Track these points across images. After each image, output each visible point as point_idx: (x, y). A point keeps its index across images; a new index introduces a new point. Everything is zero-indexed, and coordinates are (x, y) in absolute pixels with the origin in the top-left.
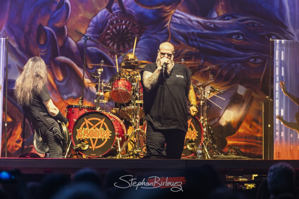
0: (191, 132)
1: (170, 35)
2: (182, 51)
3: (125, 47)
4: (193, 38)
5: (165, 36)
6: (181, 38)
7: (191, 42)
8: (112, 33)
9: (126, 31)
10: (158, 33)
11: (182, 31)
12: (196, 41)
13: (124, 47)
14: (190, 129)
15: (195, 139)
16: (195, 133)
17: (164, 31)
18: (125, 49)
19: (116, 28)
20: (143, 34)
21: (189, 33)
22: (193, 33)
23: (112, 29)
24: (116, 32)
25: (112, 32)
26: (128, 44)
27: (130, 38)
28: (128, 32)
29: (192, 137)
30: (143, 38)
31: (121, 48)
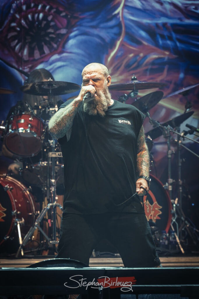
0: (150, 207)
1: (123, 29)
2: (145, 57)
3: (44, 53)
4: (166, 33)
5: (115, 30)
6: (143, 34)
7: (161, 42)
8: (19, 28)
9: (45, 22)
10: (102, 25)
11: (146, 21)
12: (170, 38)
13: (42, 52)
14: (148, 202)
15: (157, 220)
16: (156, 209)
17: (112, 23)
18: (43, 55)
19: (26, 19)
20: (75, 29)
21: (157, 25)
22: (164, 25)
23: (20, 20)
24: (26, 26)
25: (20, 25)
26: (48, 47)
27: (51, 35)
28: (48, 26)
29: (151, 216)
30: (75, 36)
31: (37, 55)
